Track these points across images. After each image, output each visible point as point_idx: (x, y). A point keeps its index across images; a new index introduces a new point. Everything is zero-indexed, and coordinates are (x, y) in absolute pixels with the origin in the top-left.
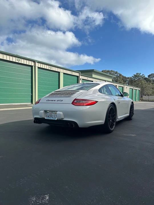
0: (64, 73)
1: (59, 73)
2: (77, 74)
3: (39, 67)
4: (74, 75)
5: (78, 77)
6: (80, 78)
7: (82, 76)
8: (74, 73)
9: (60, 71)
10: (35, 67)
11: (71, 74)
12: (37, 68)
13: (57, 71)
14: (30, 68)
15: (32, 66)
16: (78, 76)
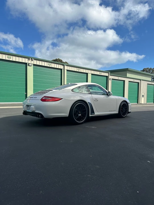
0: (92, 74)
1: (87, 74)
2: (107, 74)
3: (68, 69)
4: (102, 75)
5: (107, 77)
6: (110, 78)
7: (112, 75)
8: (103, 73)
9: (88, 72)
10: (64, 69)
11: (100, 74)
12: (66, 71)
13: (85, 72)
14: (60, 71)
15: (61, 69)
16: (108, 75)
